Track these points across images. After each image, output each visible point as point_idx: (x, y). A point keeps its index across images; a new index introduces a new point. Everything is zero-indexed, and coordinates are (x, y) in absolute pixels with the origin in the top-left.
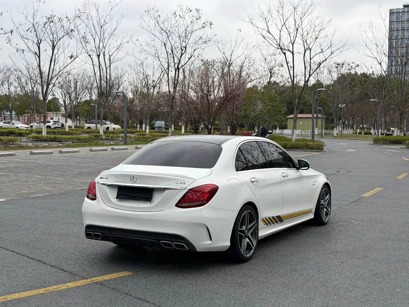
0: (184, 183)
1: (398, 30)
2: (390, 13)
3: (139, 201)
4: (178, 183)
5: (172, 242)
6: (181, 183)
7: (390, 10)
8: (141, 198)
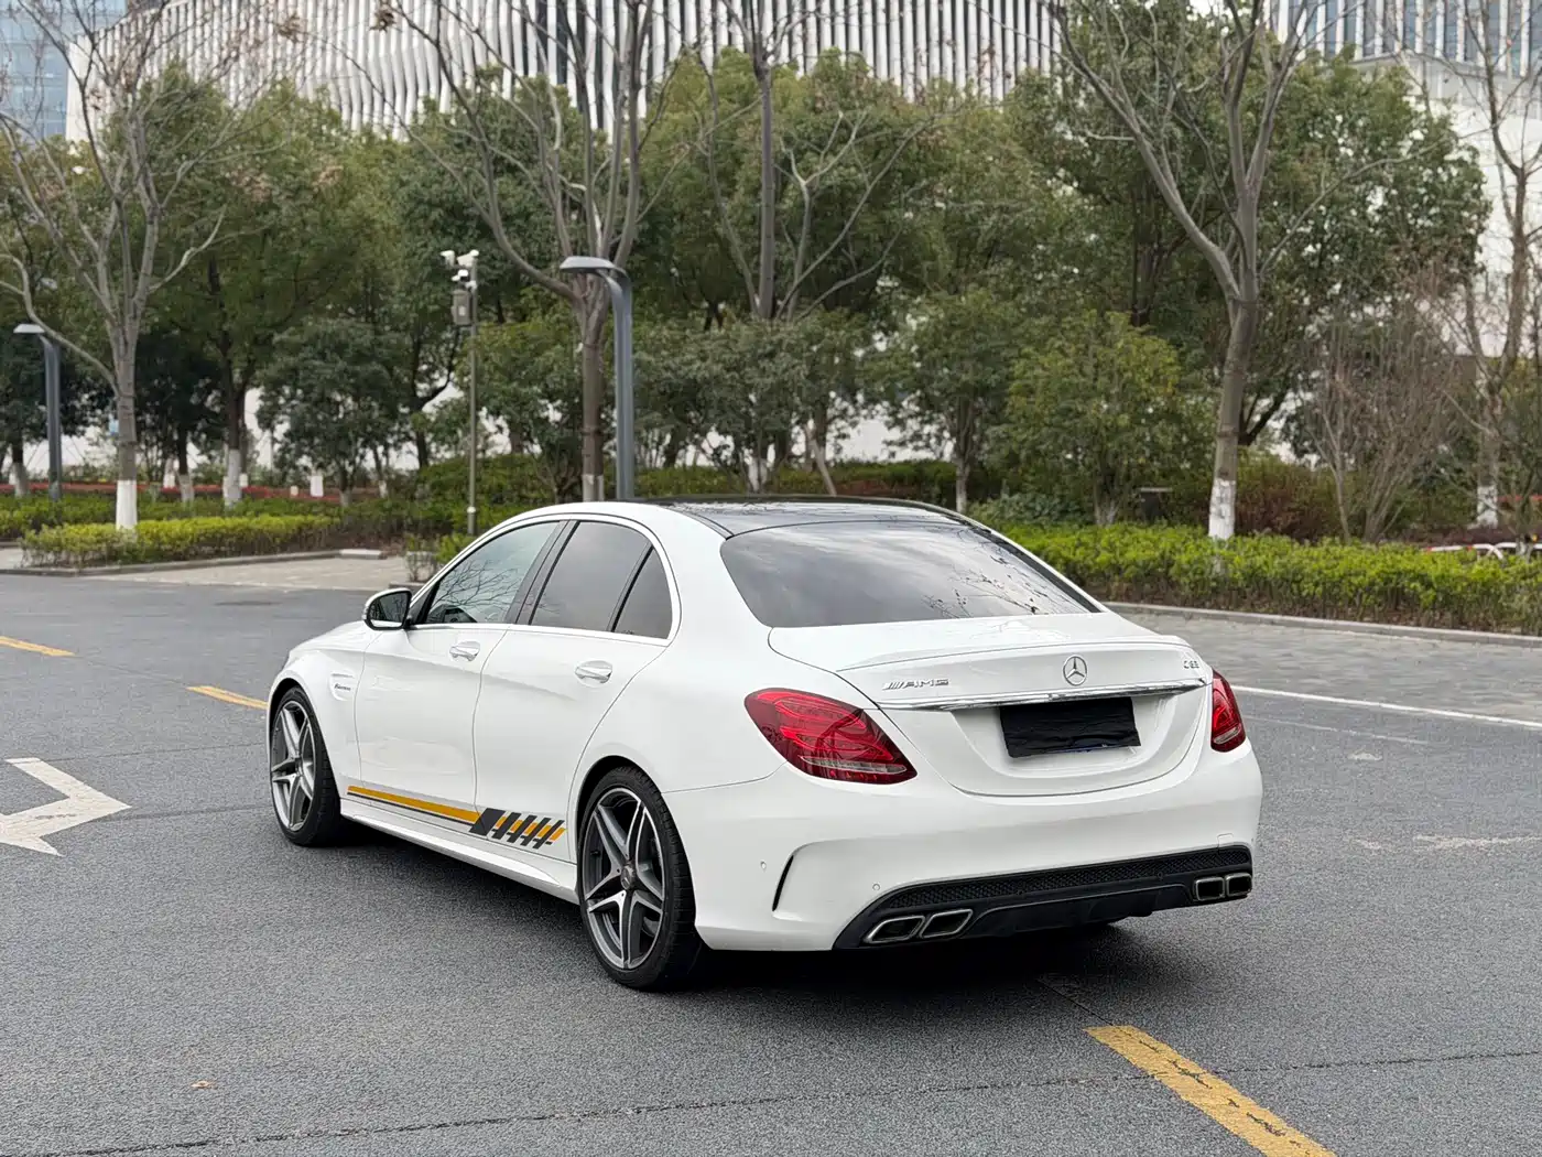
4: (1186, 665)
5: (1223, 875)
6: (1192, 666)
8: (1100, 740)
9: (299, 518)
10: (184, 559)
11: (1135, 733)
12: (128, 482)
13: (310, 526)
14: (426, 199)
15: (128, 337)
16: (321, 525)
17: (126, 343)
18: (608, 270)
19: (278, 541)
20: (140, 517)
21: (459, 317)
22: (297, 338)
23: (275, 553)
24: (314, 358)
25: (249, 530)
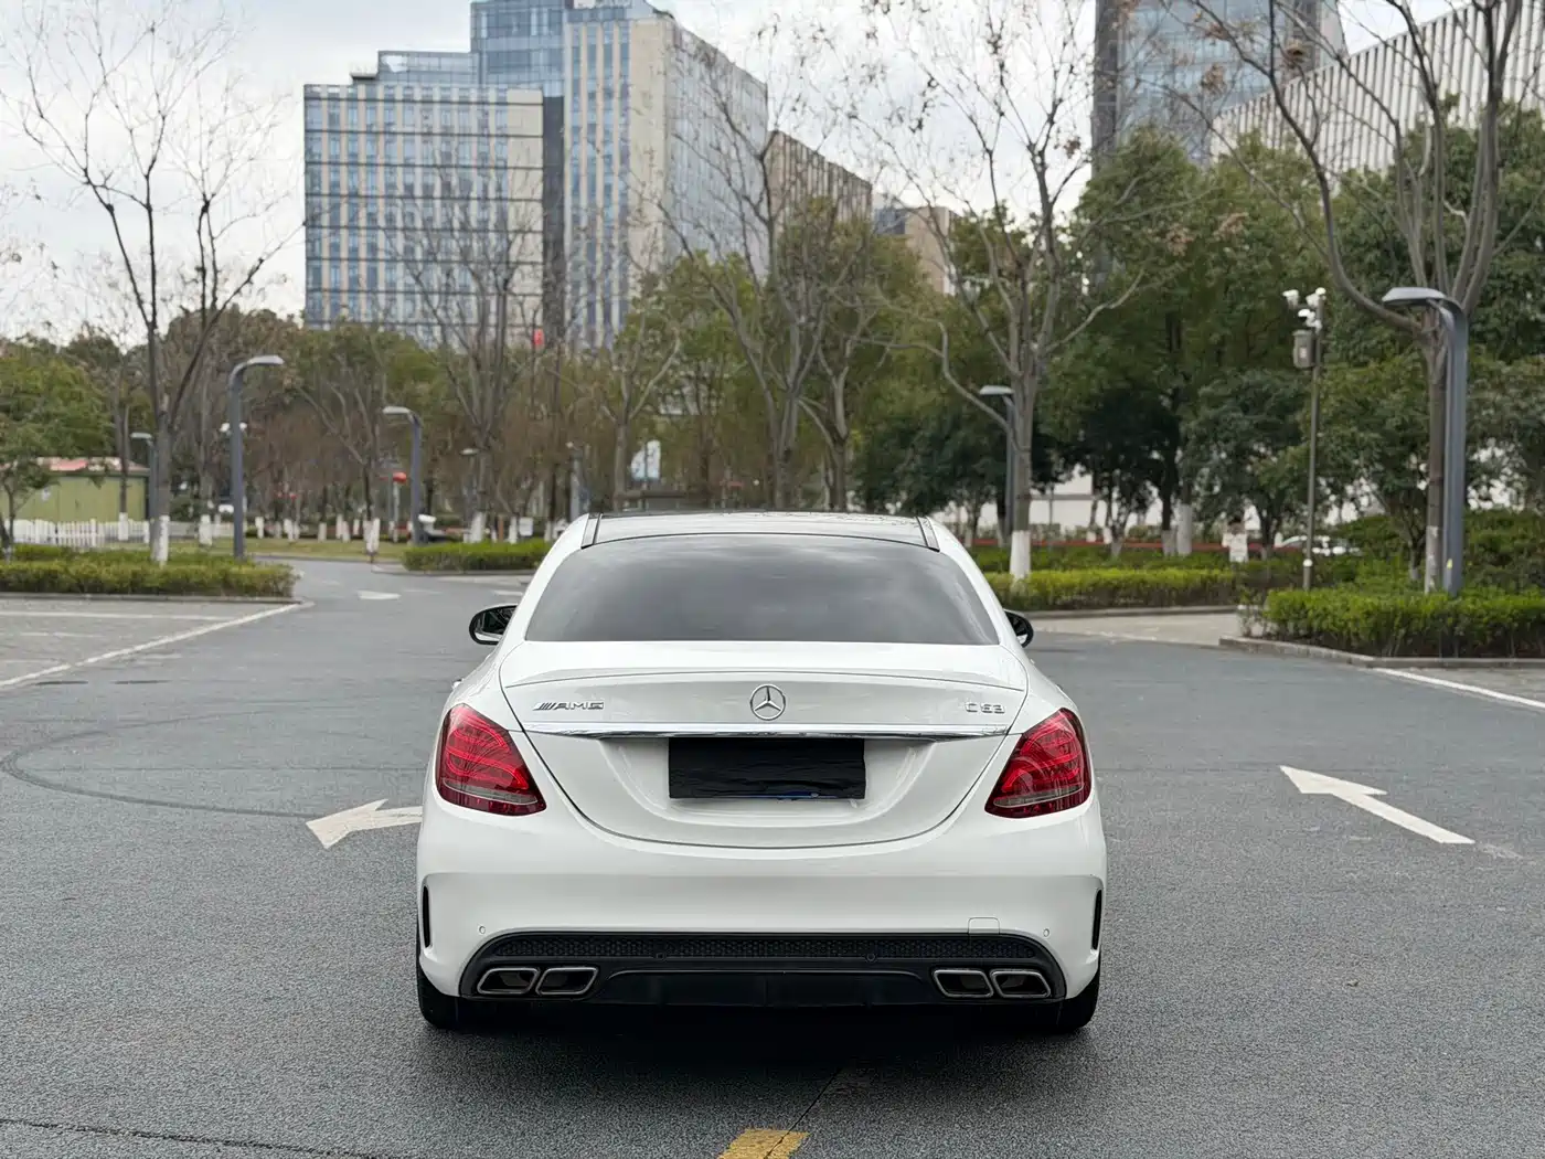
0: (999, 711)
1: (334, 163)
2: (306, 99)
3: (793, 799)
4: (973, 708)
5: (987, 968)
6: (986, 710)
7: (306, 87)
8: (808, 788)
9: (1204, 572)
10: (1073, 609)
11: (862, 784)
12: (1022, 533)
13: (1214, 580)
14: (1363, 241)
15: (1027, 392)
16: (1223, 580)
17: (1024, 399)
18: (1437, 300)
19: (1174, 593)
20: (1034, 566)
21: (1299, 359)
22: (1221, 391)
23: (1169, 605)
24: (1234, 411)
25: (1144, 582)
